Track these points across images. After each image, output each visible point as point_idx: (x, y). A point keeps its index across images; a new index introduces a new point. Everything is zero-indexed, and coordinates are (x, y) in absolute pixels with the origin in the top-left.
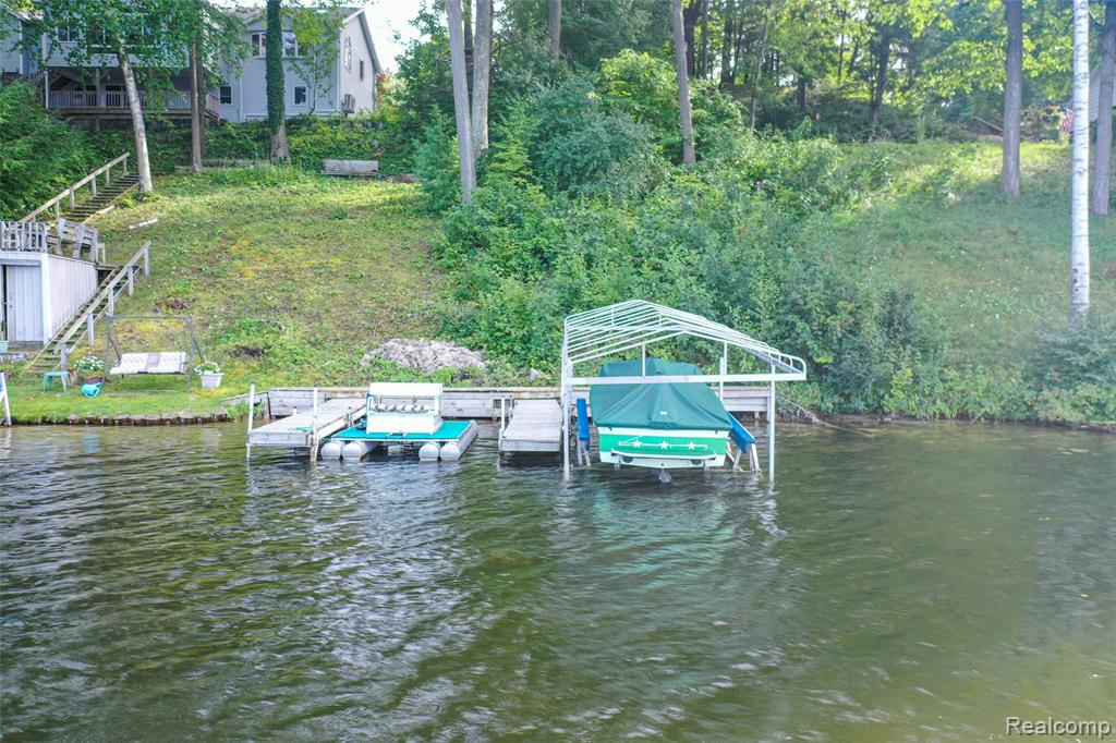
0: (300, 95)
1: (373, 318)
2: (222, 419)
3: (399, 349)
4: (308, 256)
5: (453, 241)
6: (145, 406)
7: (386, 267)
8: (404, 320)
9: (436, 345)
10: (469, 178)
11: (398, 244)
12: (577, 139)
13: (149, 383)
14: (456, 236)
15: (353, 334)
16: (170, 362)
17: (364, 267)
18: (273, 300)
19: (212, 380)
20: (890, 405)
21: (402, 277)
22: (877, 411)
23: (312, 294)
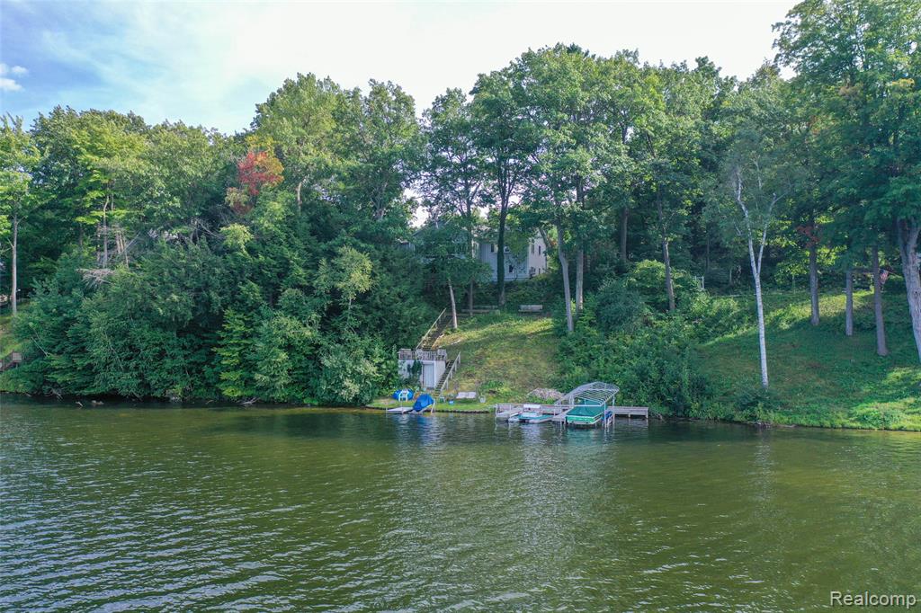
0: (511, 269)
1: (532, 380)
2: (487, 412)
3: (538, 392)
4: (512, 356)
5: (561, 351)
6: (466, 408)
7: (538, 360)
8: (542, 381)
9: (550, 391)
10: (570, 325)
11: (544, 351)
12: (613, 307)
13: (465, 401)
14: (562, 350)
15: (525, 386)
16: (472, 395)
17: (531, 360)
18: (500, 373)
19: (483, 400)
20: (691, 415)
21: (543, 364)
22: (687, 417)
23: (513, 372)
